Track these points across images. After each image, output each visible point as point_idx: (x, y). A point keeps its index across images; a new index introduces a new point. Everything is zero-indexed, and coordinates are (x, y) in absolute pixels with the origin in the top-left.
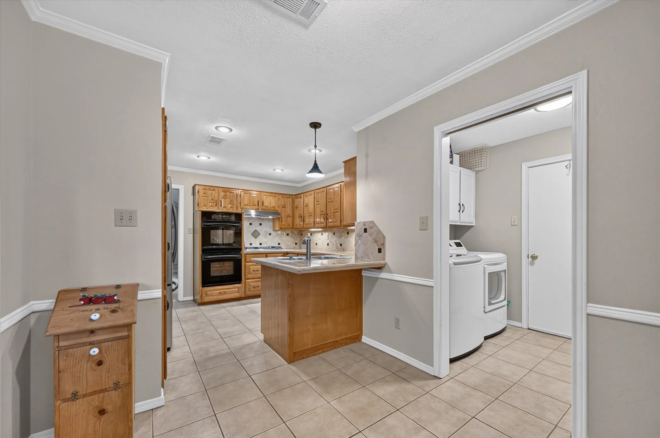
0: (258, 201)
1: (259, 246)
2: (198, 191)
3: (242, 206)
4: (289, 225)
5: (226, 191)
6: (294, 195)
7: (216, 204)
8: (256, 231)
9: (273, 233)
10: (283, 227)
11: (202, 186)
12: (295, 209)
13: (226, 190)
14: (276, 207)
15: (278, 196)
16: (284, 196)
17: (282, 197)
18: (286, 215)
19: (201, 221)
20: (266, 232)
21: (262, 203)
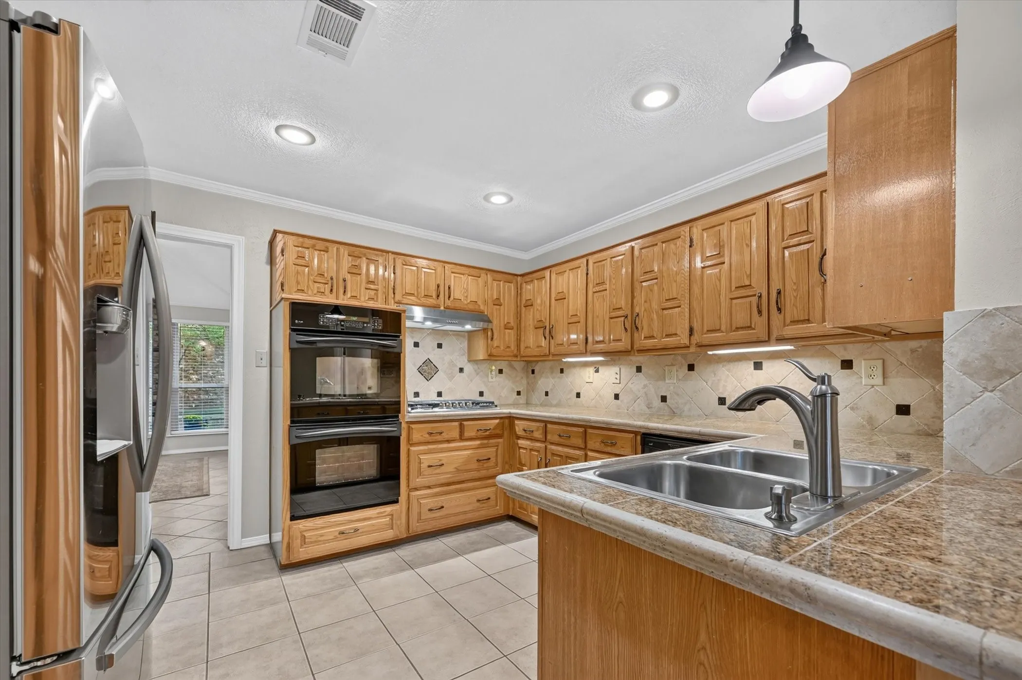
0: (438, 286)
1: (435, 399)
2: (282, 251)
3: (398, 297)
4: (508, 347)
5: (356, 254)
6: (520, 275)
7: (332, 287)
8: (428, 362)
9: (468, 368)
10: (494, 352)
11: (294, 238)
12: (523, 309)
13: (357, 251)
14: (480, 303)
15: (483, 275)
16: (499, 276)
17: (494, 280)
18: (502, 325)
19: (288, 331)
20: (452, 364)
21: (447, 288)
